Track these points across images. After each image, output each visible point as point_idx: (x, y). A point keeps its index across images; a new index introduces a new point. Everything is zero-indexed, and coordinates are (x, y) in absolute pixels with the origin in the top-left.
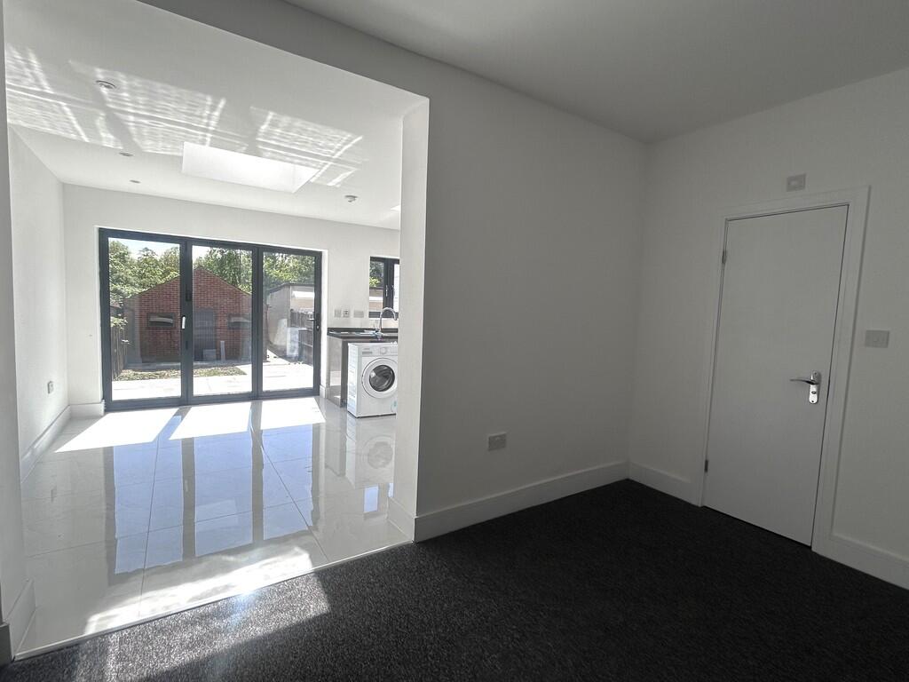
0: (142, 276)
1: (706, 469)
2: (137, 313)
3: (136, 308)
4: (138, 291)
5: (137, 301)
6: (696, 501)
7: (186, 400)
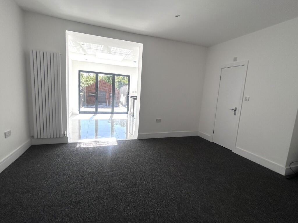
0: (87, 81)
1: (214, 133)
2: (86, 92)
3: (85, 90)
4: (86, 86)
5: (85, 89)
6: (211, 141)
7: (96, 112)
